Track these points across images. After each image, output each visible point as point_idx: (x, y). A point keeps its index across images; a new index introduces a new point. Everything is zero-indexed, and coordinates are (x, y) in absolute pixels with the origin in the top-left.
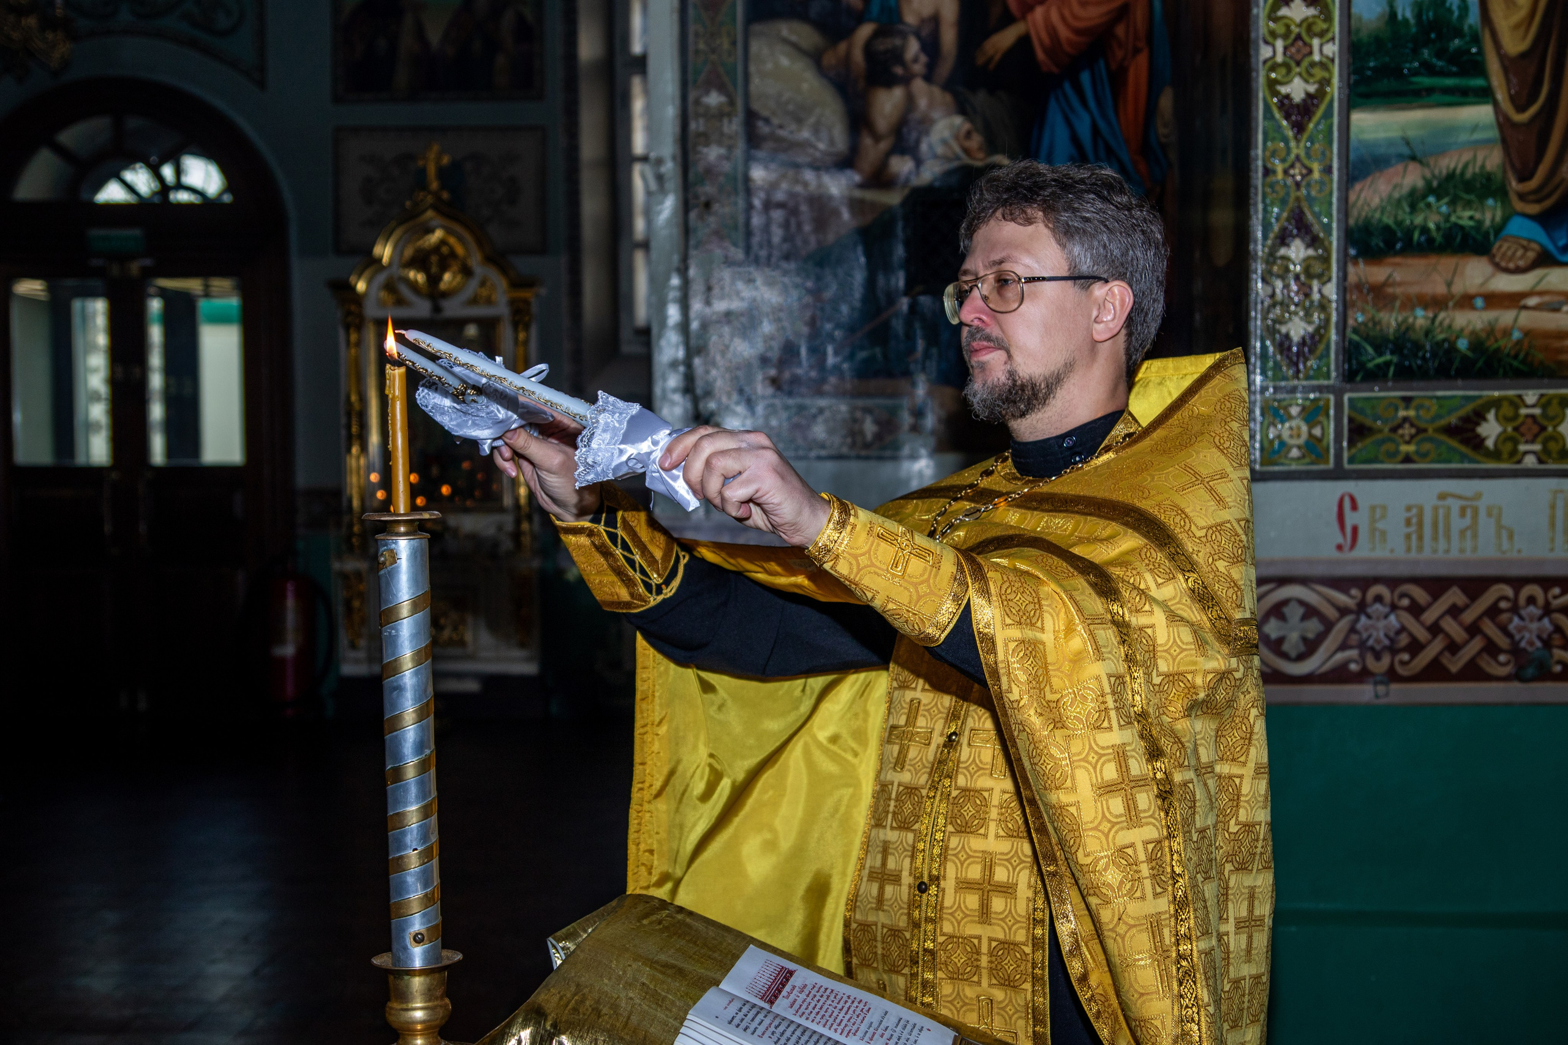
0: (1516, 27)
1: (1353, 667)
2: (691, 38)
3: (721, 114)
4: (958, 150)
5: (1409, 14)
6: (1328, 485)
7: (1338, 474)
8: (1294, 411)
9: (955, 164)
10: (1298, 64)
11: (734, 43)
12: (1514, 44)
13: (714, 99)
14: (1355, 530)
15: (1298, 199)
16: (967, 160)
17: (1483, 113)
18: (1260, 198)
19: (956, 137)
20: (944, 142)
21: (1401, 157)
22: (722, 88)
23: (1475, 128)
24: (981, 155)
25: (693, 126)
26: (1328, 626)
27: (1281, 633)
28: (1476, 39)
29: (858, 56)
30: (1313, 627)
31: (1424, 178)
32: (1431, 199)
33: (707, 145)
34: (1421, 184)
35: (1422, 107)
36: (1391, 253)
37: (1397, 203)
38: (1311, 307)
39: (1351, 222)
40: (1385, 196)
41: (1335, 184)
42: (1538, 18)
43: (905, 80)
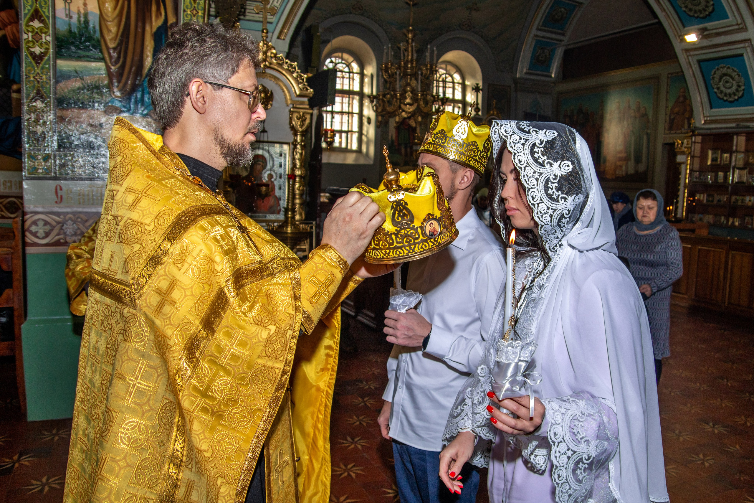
0: (111, 40)
1: (62, 241)
5: (76, 31)
6: (51, 182)
7: (55, 178)
8: (40, 157)
10: (37, 42)
12: (112, 45)
14: (61, 197)
15: (38, 87)
17: (101, 65)
18: (24, 85)
21: (75, 77)
23: (99, 69)
26: (53, 228)
27: (36, 230)
28: (98, 41)
30: (48, 228)
31: (82, 84)
32: (85, 91)
34: (81, 86)
35: (82, 61)
36: (72, 108)
37: (74, 91)
38: (45, 123)
39: (57, 96)
40: (70, 88)
41: (52, 83)
42: (119, 37)
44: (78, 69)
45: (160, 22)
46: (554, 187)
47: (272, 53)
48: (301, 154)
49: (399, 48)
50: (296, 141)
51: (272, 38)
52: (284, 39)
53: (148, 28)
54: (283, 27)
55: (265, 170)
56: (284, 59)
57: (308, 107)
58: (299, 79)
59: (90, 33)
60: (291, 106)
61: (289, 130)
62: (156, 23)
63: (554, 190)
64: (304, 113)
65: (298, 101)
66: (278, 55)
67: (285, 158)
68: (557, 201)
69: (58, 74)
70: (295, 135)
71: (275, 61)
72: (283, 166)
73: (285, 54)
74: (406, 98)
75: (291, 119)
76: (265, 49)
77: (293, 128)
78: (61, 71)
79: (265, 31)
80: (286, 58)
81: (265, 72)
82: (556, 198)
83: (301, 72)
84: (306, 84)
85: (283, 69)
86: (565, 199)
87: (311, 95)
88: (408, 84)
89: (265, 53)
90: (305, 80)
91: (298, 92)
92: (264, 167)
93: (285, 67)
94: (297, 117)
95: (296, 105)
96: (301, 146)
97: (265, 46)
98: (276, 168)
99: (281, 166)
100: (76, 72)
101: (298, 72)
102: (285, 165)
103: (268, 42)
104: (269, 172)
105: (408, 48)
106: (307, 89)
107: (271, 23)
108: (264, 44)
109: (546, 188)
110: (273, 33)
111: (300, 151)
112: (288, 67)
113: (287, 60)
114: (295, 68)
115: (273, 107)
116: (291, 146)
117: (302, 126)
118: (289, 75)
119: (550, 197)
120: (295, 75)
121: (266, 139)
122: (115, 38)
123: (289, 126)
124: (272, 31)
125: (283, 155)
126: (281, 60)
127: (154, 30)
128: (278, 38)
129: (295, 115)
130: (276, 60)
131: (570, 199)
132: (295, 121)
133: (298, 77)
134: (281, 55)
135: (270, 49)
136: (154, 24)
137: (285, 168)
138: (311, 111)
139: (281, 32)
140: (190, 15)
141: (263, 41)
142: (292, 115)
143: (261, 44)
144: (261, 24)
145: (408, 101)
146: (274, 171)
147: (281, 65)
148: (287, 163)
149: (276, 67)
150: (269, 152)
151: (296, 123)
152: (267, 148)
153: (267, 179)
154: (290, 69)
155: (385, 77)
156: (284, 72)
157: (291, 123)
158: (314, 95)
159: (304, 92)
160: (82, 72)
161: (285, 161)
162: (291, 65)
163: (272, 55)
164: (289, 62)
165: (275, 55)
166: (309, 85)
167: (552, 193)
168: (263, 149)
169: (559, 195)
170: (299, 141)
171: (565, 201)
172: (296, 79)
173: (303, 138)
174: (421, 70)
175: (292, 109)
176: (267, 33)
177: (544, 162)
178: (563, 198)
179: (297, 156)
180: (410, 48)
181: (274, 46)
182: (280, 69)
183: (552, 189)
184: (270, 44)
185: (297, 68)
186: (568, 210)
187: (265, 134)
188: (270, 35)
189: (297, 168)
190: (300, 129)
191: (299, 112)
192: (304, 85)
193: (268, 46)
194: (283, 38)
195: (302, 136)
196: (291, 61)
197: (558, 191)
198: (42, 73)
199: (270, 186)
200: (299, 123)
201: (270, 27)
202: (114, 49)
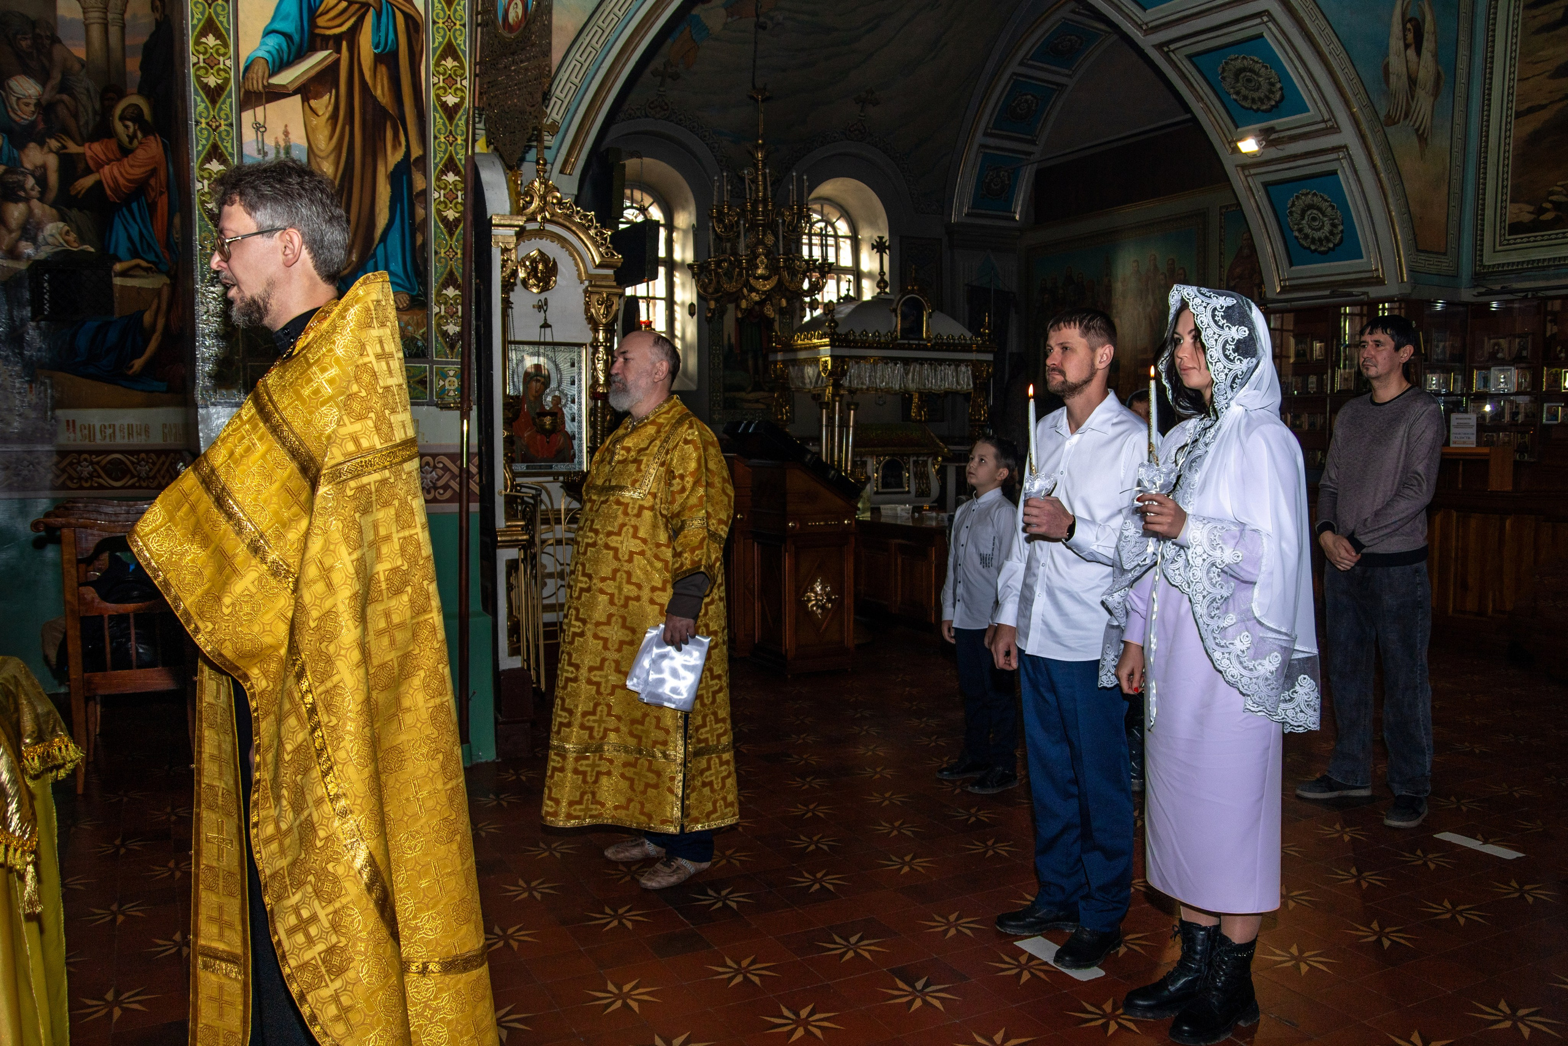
4: (61, 240)
9: (60, 249)
16: (67, 247)
19: (60, 234)
20: (52, 235)
24: (75, 244)
43: (27, 200)
45: (399, 156)
49: (742, 179)
53: (380, 166)
55: (548, 390)
60: (587, 283)
62: (394, 158)
63: (1231, 351)
73: (575, 198)
74: (757, 268)
79: (541, 162)
80: (577, 205)
82: (1232, 359)
86: (1241, 360)
87: (619, 265)
88: (761, 242)
92: (547, 385)
93: (577, 219)
95: (595, 281)
105: (757, 178)
109: (1224, 349)
112: (581, 219)
113: (578, 209)
114: (591, 221)
119: (1227, 357)
126: (568, 209)
127: (391, 169)
131: (1245, 361)
134: (569, 200)
136: (389, 158)
145: (759, 271)
153: (551, 405)
154: (584, 222)
155: (718, 231)
162: (586, 217)
163: (555, 201)
164: (582, 211)
165: (560, 201)
167: (1229, 354)
169: (1235, 357)
171: (1241, 363)
174: (783, 215)
177: (1223, 325)
178: (1238, 359)
180: (760, 178)
186: (1242, 372)
196: (585, 210)
199: (559, 416)
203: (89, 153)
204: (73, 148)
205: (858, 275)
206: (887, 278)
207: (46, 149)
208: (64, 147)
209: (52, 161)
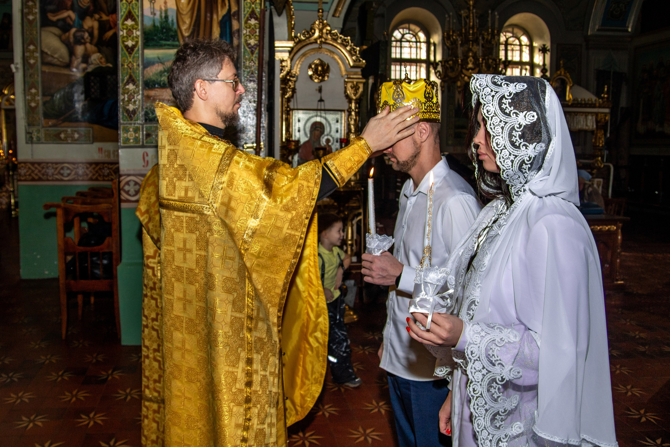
2: (25, 31)
3: (33, 51)
4: (98, 62)
5: (159, 25)
6: (140, 150)
7: (143, 146)
8: (131, 129)
9: (98, 66)
10: (130, 36)
11: (37, 33)
13: (32, 47)
14: (148, 161)
15: (131, 73)
16: (101, 65)
19: (98, 59)
20: (95, 60)
21: (158, 62)
22: (34, 45)
24: (104, 64)
25: (26, 54)
27: (129, 189)
28: (176, 31)
29: (71, 37)
31: (164, 68)
33: (30, 59)
34: (163, 69)
35: (163, 49)
36: (155, 88)
37: (157, 74)
38: (135, 102)
39: (145, 79)
40: (154, 72)
41: (140, 69)
42: (192, 27)
43: (84, 44)
44: (160, 56)
45: (225, 12)
46: (518, 135)
47: (327, 30)
48: (355, 120)
50: (350, 108)
51: (327, 16)
52: (338, 17)
53: (215, 17)
54: (338, 6)
55: (323, 135)
56: (339, 34)
57: (360, 77)
58: (352, 52)
59: (169, 25)
60: (346, 76)
61: (344, 98)
62: (222, 12)
63: (518, 138)
64: (357, 83)
65: (352, 72)
66: (333, 32)
67: (341, 123)
68: (519, 147)
69: (145, 61)
70: (350, 102)
71: (329, 37)
72: (339, 131)
73: (340, 30)
75: (346, 88)
76: (321, 27)
77: (347, 96)
78: (147, 59)
79: (321, 11)
80: (340, 34)
81: (322, 47)
82: (518, 145)
83: (354, 45)
84: (359, 56)
85: (338, 43)
86: (526, 146)
87: (364, 66)
88: (470, 50)
89: (321, 31)
90: (358, 52)
91: (352, 64)
92: (322, 132)
93: (339, 41)
94: (351, 87)
95: (350, 75)
96: (355, 112)
97: (321, 24)
98: (333, 133)
99: (337, 131)
100: (159, 58)
101: (351, 46)
102: (341, 130)
103: (323, 21)
104: (326, 138)
106: (360, 61)
107: (327, 3)
108: (320, 22)
109: (510, 136)
110: (328, 12)
111: (354, 117)
112: (342, 41)
113: (341, 36)
114: (348, 42)
115: (329, 79)
116: (347, 113)
117: (355, 95)
118: (344, 49)
119: (513, 144)
120: (348, 48)
121: (323, 108)
122: (189, 28)
123: (343, 95)
124: (327, 10)
125: (339, 121)
126: (335, 36)
127: (220, 18)
128: (334, 16)
129: (349, 85)
130: (331, 36)
131: (531, 147)
132: (349, 90)
133: (351, 49)
134: (336, 31)
135: (326, 26)
136: (220, 13)
137: (341, 133)
138: (364, 81)
139: (336, 10)
140: (250, 3)
141: (319, 20)
142: (346, 84)
143: (317, 23)
144: (317, 5)
145: (469, 66)
146: (331, 136)
147: (335, 40)
148: (343, 129)
149: (331, 42)
150: (326, 119)
151: (350, 92)
152: (324, 115)
153: (325, 143)
154: (344, 43)
156: (339, 47)
157: (345, 92)
158: (366, 66)
159: (357, 63)
160: (163, 59)
161: (341, 127)
162: (345, 40)
163: (328, 32)
164: (343, 37)
165: (330, 31)
166: (361, 57)
167: (515, 141)
168: (321, 116)
169: (521, 143)
170: (353, 108)
171: (526, 148)
172: (350, 52)
173: (357, 105)
175: (346, 80)
176: (322, 12)
177: (510, 112)
178: (524, 145)
179: (352, 122)
180: (471, 15)
181: (329, 23)
182: (335, 44)
183: (515, 137)
184: (325, 22)
185: (350, 42)
186: (529, 157)
187: (322, 103)
188: (325, 14)
189: (351, 133)
190: (354, 98)
191: (353, 82)
192: (357, 57)
193: (323, 24)
194: (337, 15)
195: (356, 103)
196: (345, 36)
197: (520, 140)
198: (133, 61)
199: (328, 149)
200: (353, 92)
201: (325, 7)
202: (189, 37)
203: (111, 19)
204: (105, 18)
205: (532, 65)
206: (548, 67)
207: (93, 19)
208: (101, 17)
209: (96, 24)
